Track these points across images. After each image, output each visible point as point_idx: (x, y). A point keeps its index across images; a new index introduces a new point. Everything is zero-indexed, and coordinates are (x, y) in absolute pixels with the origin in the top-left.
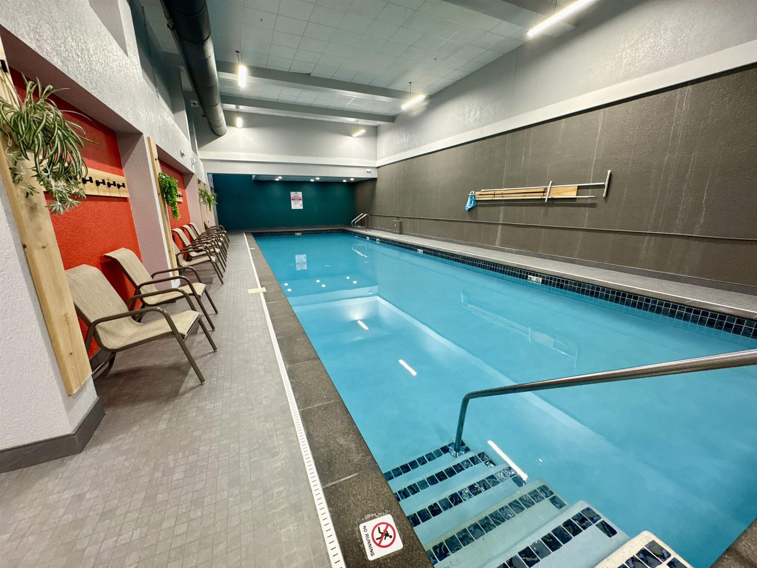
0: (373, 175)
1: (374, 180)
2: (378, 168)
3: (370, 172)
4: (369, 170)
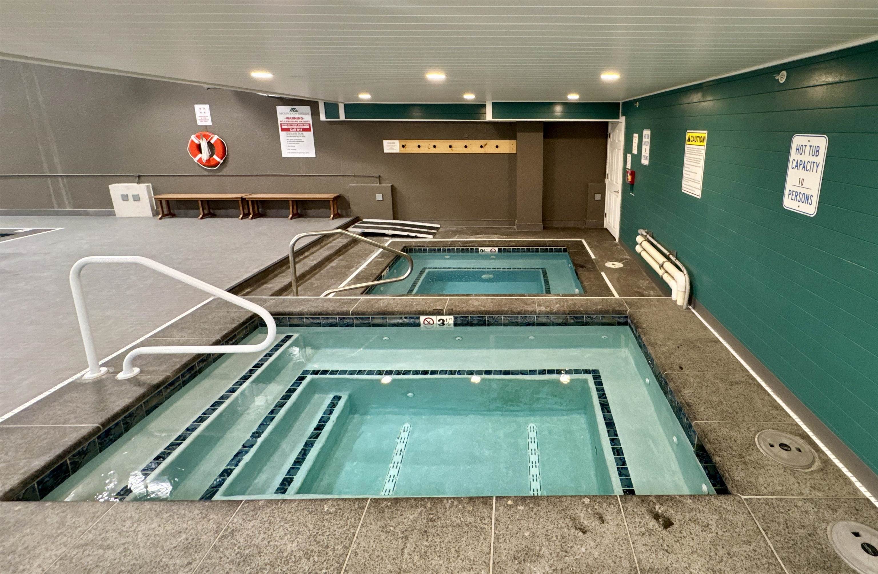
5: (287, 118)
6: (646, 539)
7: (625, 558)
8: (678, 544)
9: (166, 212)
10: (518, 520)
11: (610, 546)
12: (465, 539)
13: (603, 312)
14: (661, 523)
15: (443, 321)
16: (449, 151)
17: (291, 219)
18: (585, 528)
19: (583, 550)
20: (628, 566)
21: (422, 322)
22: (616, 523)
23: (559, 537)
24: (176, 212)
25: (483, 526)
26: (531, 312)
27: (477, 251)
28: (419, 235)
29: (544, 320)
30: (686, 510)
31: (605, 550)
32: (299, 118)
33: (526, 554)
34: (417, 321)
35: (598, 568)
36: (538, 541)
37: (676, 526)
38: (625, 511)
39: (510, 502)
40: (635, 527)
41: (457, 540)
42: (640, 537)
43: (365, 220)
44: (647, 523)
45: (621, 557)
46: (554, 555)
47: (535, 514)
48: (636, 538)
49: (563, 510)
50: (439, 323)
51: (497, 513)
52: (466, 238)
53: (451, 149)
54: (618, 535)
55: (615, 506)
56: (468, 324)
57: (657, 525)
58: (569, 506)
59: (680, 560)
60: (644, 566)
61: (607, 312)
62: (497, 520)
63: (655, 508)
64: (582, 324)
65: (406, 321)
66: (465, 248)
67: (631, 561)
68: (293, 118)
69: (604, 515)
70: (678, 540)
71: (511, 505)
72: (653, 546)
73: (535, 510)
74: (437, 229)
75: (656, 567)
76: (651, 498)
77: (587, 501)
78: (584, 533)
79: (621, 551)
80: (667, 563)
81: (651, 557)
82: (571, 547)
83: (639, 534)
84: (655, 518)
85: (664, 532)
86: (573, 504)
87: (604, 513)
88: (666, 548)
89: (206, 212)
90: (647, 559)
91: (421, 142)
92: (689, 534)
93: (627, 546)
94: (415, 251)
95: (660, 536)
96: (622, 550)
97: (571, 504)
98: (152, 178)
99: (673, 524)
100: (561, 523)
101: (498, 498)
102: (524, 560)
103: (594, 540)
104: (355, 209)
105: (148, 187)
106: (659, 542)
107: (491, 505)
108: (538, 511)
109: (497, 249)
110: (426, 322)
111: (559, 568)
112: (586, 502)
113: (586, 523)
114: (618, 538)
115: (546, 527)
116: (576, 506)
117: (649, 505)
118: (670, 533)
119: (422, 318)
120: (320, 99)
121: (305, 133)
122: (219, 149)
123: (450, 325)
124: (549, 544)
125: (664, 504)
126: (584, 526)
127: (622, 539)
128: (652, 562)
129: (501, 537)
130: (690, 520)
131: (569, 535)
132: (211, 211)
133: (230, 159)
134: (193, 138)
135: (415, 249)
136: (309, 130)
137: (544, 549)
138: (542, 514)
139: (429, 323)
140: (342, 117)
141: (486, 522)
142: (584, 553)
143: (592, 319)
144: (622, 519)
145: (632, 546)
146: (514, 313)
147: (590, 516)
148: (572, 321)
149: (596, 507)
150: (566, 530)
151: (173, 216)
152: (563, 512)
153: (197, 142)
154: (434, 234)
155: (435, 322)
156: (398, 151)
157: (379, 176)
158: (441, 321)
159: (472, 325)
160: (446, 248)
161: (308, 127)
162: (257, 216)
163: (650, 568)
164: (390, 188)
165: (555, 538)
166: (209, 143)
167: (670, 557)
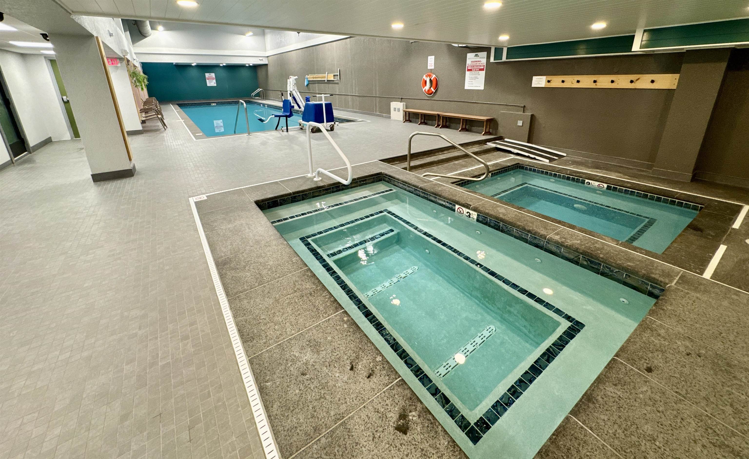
0: (265, 62)
1: (266, 65)
2: (268, 57)
3: (262, 60)
4: (261, 58)
5: (472, 62)
6: (374, 417)
7: (347, 407)
8: (387, 446)
9: (407, 119)
10: (336, 329)
11: (351, 391)
12: (308, 313)
13: (630, 272)
14: (399, 423)
15: (470, 214)
16: (593, 86)
17: (460, 131)
18: (355, 368)
19: (337, 375)
20: (341, 411)
21: (456, 210)
22: (374, 387)
23: (338, 356)
24: (412, 120)
25: (321, 316)
26: (541, 236)
27: (583, 182)
28: (537, 157)
29: (554, 249)
30: (431, 442)
31: (345, 389)
32: (479, 61)
33: (315, 345)
34: (454, 208)
35: (328, 390)
36: (328, 346)
37: (405, 438)
38: (390, 389)
39: (345, 319)
40: (380, 403)
41: (306, 310)
42: (373, 410)
43: (506, 140)
44: (390, 411)
45: (346, 403)
46: (323, 360)
47: (346, 335)
48: (370, 408)
49: (360, 348)
50: (467, 214)
51: (334, 317)
52: (581, 169)
53: (595, 84)
54: (364, 393)
55: (389, 380)
56: (486, 224)
57: (394, 419)
58: (366, 351)
59: (372, 453)
60: (349, 423)
61: (636, 273)
62: (329, 320)
63: (410, 412)
64: (597, 272)
65: (448, 205)
66: (571, 177)
67: (348, 411)
68: (475, 61)
69: (375, 376)
70: (391, 445)
71: (344, 320)
72: (372, 424)
73: (349, 334)
74: (560, 156)
75: (353, 434)
76: (419, 404)
77: (379, 359)
78: (352, 369)
79: (351, 400)
80: (362, 442)
81: (360, 426)
82: (335, 367)
83: (375, 409)
84: (400, 416)
85: (391, 429)
86: (369, 352)
87: (376, 375)
88: (376, 436)
89: (423, 121)
90: (356, 424)
91: (567, 78)
92: (405, 453)
93: (358, 403)
94: (526, 169)
95: (385, 426)
96: (353, 401)
97: (369, 350)
98: (406, 100)
99: (406, 434)
100: (349, 352)
101: (345, 312)
102: (311, 346)
103: (349, 378)
104: (501, 131)
105: (403, 104)
106: (379, 428)
107: (337, 311)
108: (350, 335)
109: (606, 185)
110: (459, 211)
111: (316, 367)
112: (377, 359)
113: (360, 367)
114: (361, 394)
115: (341, 346)
116: (369, 355)
117: (410, 405)
118: (393, 435)
119: (457, 206)
120: (492, 46)
121: (481, 72)
122: (434, 83)
123: (474, 219)
124: (329, 353)
125: (422, 418)
126: (356, 367)
127: (362, 397)
128: (356, 429)
129: (319, 327)
130: (422, 450)
131: (343, 361)
132: (426, 121)
133: (439, 89)
134: (424, 77)
135: (526, 167)
136: (482, 70)
137: (324, 352)
138: (349, 338)
139: (460, 211)
140: (504, 59)
141: (324, 315)
142: (335, 376)
143: (612, 271)
144: (379, 390)
145: (361, 407)
146: (525, 229)
147: (367, 366)
148: (585, 263)
149: (378, 367)
150: (346, 358)
151: (410, 121)
152: (359, 349)
153: (425, 79)
154: (551, 160)
155: (464, 213)
156: (543, 86)
157: (524, 106)
158: (468, 214)
159: (489, 226)
160: (553, 173)
161: (483, 68)
162: (444, 126)
163: (349, 428)
164: (530, 117)
165: (335, 354)
166: (430, 80)
167: (370, 443)
